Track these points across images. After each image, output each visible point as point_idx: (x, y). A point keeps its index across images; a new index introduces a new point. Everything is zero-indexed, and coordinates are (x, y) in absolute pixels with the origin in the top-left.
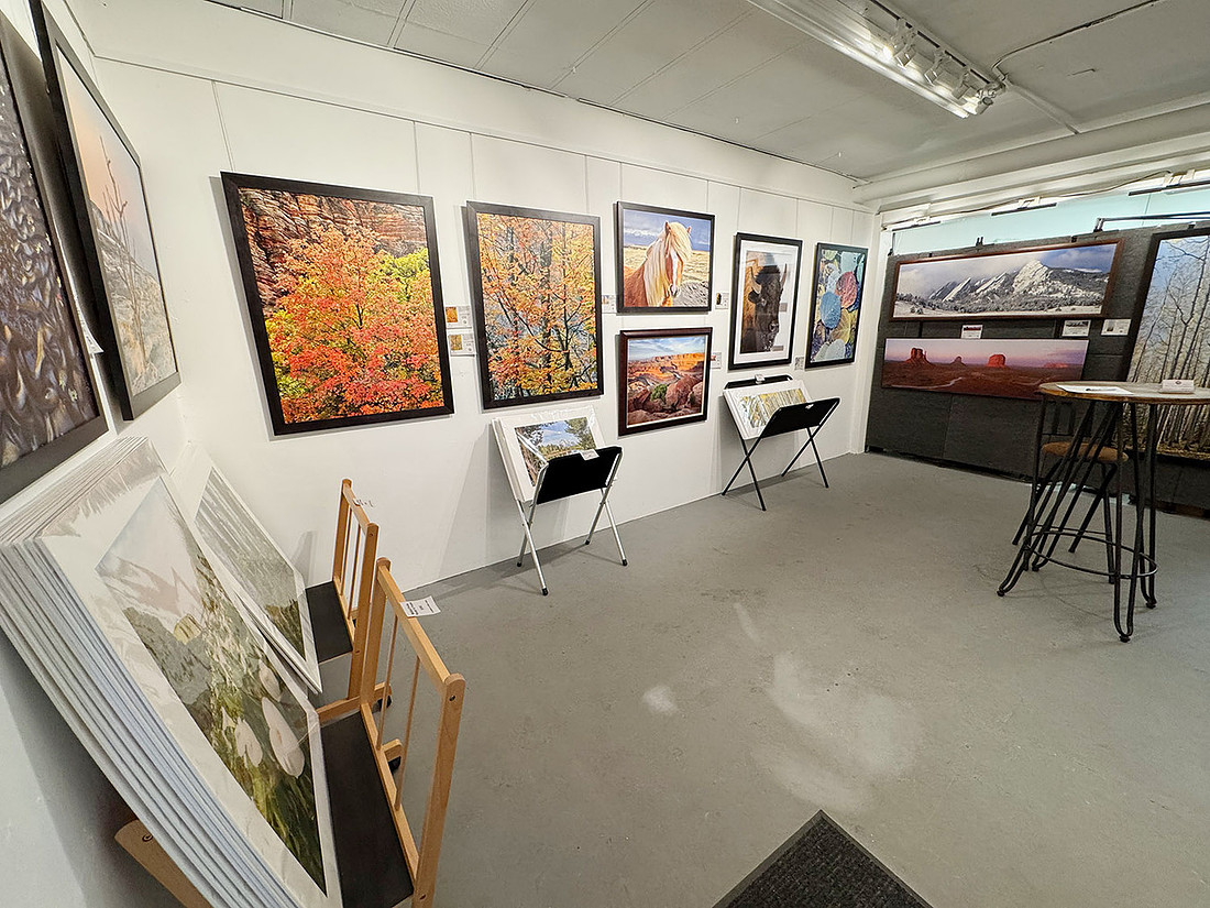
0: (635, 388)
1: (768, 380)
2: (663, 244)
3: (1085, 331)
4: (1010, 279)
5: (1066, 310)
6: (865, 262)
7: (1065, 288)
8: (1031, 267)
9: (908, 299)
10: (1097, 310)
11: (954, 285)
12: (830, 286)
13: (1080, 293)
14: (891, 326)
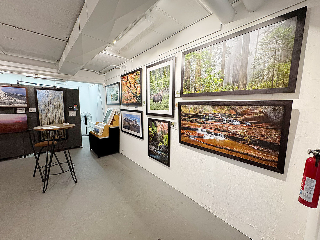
3: (24, 111)
5: (16, 105)
7: (13, 99)
10: (26, 106)
13: (19, 101)
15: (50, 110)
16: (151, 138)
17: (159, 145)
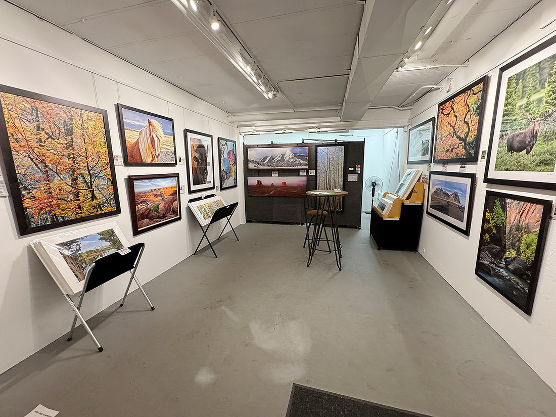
0: (141, 207)
1: (207, 197)
2: (148, 130)
3: (305, 174)
4: (283, 156)
5: (299, 167)
6: (235, 146)
7: (298, 160)
8: (288, 152)
9: (252, 162)
10: (306, 167)
11: (267, 157)
12: (225, 156)
13: (302, 162)
14: (248, 172)
15: (328, 172)
16: (487, 237)
17: (507, 255)
